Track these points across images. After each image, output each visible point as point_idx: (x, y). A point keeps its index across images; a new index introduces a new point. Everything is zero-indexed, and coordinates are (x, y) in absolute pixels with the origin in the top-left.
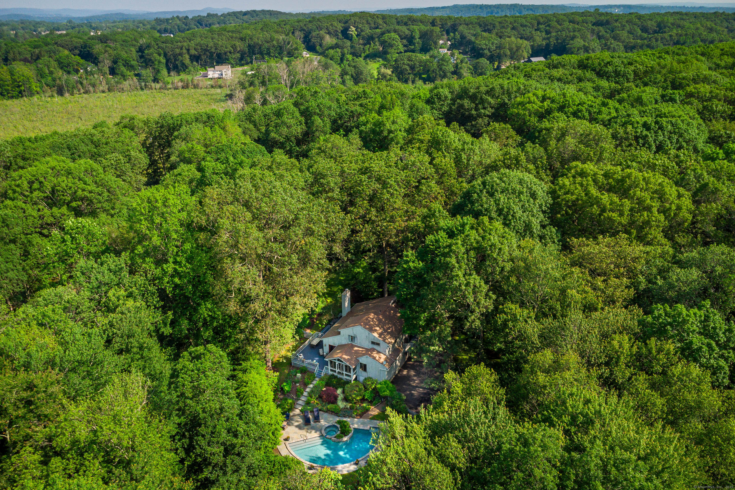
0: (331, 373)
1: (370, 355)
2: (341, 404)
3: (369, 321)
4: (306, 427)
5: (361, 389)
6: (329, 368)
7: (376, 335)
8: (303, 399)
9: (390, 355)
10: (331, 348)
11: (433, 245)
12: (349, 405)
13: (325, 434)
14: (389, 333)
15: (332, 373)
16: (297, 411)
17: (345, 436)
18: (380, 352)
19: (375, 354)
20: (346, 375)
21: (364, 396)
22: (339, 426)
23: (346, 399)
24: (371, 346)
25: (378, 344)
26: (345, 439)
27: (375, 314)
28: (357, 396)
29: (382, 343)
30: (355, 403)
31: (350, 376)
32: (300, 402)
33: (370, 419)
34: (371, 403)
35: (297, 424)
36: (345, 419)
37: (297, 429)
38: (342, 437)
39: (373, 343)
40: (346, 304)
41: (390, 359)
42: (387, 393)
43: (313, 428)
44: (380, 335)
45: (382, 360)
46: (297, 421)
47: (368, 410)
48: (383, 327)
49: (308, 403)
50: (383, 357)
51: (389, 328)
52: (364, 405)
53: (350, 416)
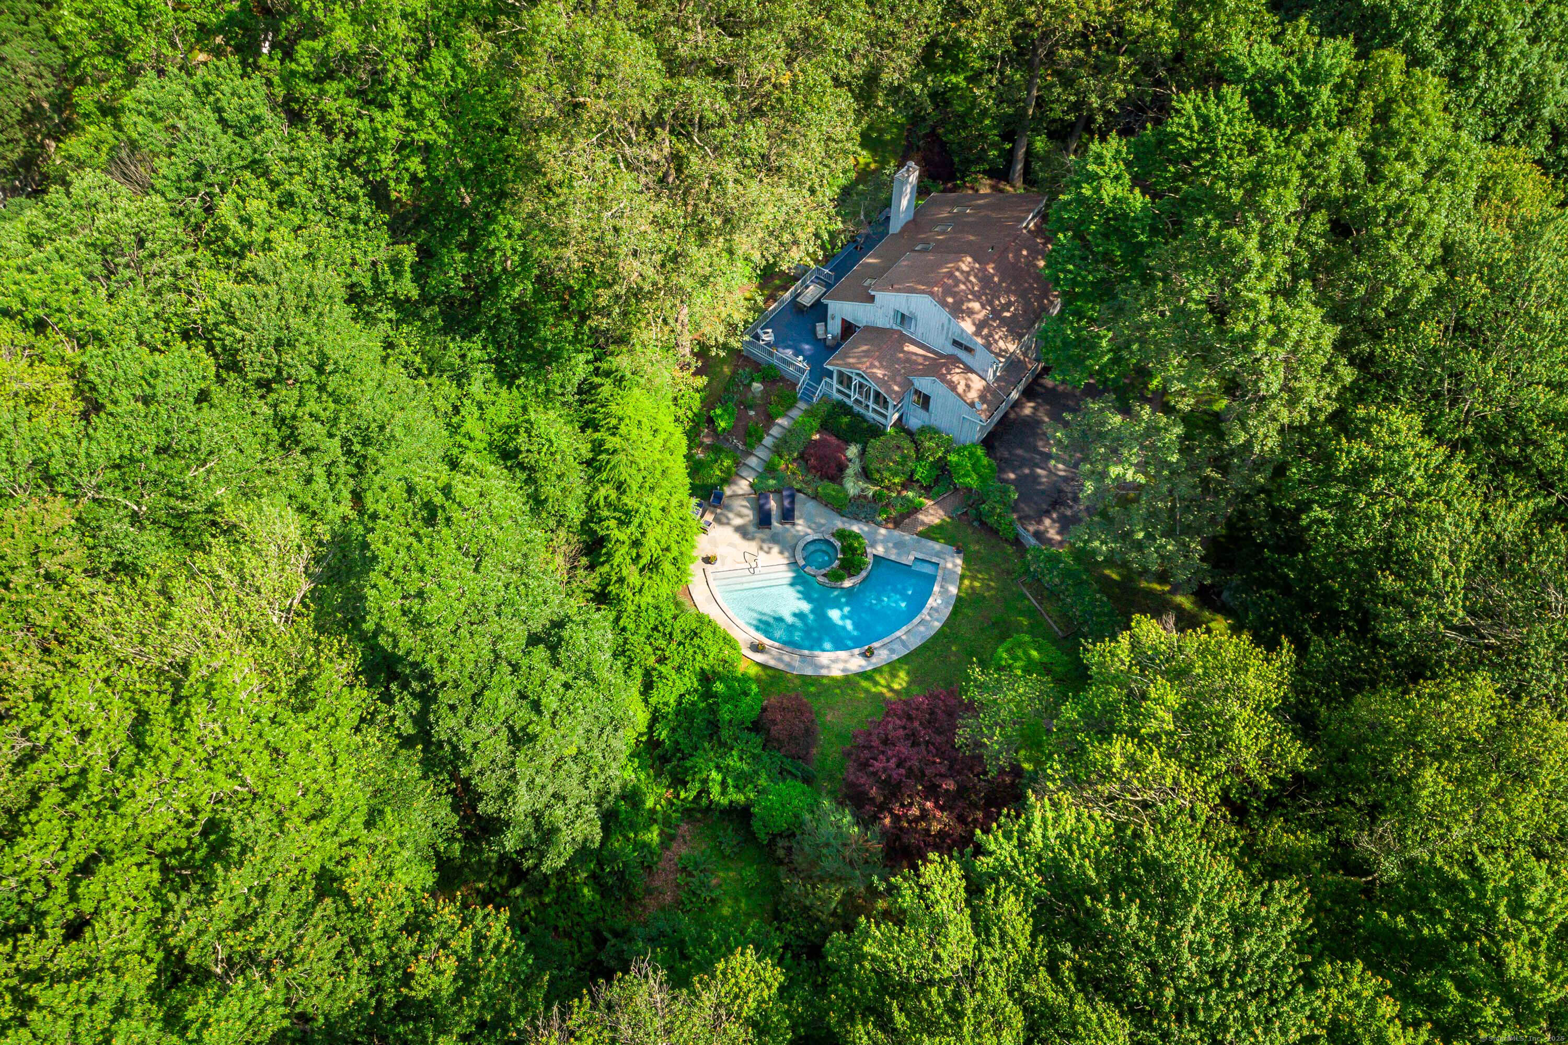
0: (837, 396)
1: (943, 379)
2: (852, 486)
3: (957, 282)
4: (759, 535)
5: (905, 458)
6: (835, 385)
7: (968, 326)
8: (761, 453)
9: (998, 379)
10: (848, 328)
11: (1191, 139)
12: (872, 490)
13: (801, 562)
14: (1004, 322)
15: (840, 397)
16: (743, 486)
17: (851, 576)
18: (972, 371)
19: (957, 377)
20: (874, 410)
21: (913, 473)
22: (838, 544)
23: (866, 474)
24: (950, 350)
25: (968, 350)
26: (847, 584)
27: (976, 260)
28: (895, 474)
29: (981, 352)
30: (888, 488)
31: (885, 417)
32: (753, 461)
33: (920, 534)
34: (927, 490)
35: (738, 521)
36: (855, 528)
37: (737, 537)
38: (841, 578)
39: (956, 343)
40: (904, 203)
41: (994, 393)
42: (972, 481)
43: (775, 539)
44: (980, 326)
45: (973, 395)
46: (740, 515)
47: (917, 509)
48: (990, 303)
49: (770, 470)
50: (978, 384)
51: (1006, 307)
52: (910, 494)
53: (869, 519)
